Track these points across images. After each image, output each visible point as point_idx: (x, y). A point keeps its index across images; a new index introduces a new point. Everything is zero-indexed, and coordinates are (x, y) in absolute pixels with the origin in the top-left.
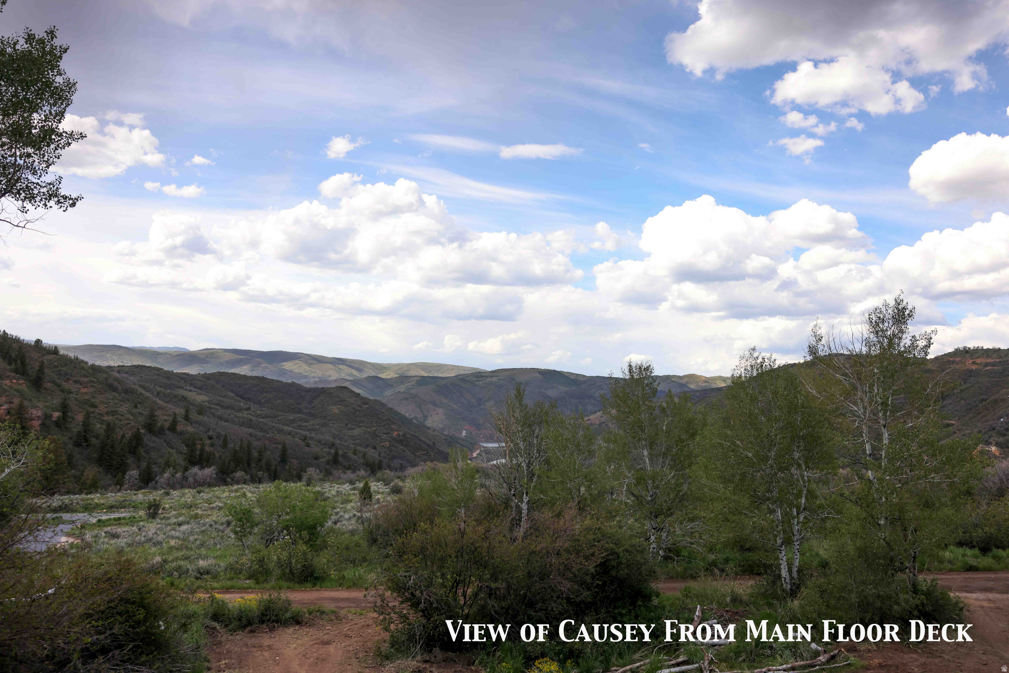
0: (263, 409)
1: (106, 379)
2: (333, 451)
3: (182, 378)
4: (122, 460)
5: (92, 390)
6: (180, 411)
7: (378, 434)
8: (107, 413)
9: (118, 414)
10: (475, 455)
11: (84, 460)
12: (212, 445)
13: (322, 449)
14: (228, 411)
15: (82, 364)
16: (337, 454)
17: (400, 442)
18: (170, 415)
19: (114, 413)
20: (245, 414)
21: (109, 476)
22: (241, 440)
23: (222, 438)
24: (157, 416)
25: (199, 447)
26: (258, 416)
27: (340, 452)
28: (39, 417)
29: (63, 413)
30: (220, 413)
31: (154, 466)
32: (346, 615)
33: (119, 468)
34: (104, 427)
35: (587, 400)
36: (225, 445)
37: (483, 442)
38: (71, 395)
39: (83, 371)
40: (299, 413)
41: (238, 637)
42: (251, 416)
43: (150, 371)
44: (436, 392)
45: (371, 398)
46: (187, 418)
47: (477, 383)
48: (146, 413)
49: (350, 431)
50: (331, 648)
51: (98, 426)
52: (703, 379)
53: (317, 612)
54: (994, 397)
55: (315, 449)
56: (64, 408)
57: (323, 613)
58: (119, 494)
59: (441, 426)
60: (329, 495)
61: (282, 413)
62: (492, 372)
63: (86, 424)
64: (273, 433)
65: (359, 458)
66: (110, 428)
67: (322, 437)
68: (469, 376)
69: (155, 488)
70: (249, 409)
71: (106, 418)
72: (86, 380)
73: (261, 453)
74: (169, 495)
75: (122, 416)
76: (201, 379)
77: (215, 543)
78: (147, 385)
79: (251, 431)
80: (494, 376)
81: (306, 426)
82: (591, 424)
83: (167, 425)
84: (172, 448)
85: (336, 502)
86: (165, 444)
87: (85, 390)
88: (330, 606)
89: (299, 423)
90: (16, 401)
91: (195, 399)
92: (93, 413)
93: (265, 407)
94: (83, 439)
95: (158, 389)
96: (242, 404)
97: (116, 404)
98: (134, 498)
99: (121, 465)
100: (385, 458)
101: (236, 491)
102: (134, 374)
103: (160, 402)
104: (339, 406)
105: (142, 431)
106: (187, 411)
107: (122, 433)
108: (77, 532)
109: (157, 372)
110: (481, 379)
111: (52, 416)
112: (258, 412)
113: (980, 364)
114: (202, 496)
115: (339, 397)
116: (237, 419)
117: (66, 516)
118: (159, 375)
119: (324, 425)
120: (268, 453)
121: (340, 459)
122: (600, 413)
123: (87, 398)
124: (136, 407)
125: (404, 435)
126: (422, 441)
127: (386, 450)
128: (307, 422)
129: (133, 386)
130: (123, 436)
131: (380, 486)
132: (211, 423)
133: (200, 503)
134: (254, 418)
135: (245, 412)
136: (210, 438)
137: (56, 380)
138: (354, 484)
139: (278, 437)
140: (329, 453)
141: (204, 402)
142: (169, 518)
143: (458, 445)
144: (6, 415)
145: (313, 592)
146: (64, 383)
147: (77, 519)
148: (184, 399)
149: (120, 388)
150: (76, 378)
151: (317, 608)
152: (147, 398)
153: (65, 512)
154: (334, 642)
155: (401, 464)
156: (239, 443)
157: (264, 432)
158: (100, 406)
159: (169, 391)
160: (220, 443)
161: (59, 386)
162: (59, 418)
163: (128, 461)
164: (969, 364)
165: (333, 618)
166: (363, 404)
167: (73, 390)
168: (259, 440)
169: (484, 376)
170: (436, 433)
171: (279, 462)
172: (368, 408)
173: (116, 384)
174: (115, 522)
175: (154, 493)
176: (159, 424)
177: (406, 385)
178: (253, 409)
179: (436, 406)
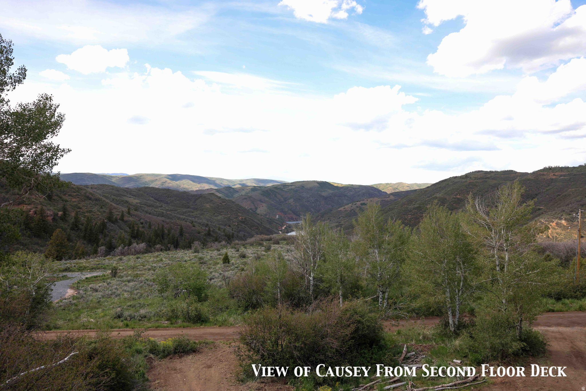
0: (169, 206)
1: (85, 193)
2: (207, 229)
3: (125, 191)
4: (96, 237)
5: (78, 199)
6: (125, 209)
7: (231, 218)
8: (87, 212)
9: (93, 212)
10: (283, 228)
11: (76, 237)
12: (143, 227)
13: (201, 228)
14: (151, 208)
15: (72, 185)
16: (209, 230)
17: (243, 222)
18: (120, 212)
19: (90, 212)
20: (159, 210)
21: (90, 245)
22: (159, 224)
23: (148, 224)
24: (113, 212)
25: (136, 228)
26: (167, 210)
27: (211, 229)
28: (51, 215)
29: (64, 212)
30: (146, 210)
31: (113, 239)
32: (219, 344)
33: (94, 241)
34: (86, 219)
35: (343, 198)
36: (150, 227)
37: (287, 221)
38: (68, 202)
39: (73, 190)
40: (188, 208)
41: (164, 362)
42: (163, 211)
43: (108, 187)
44: (262, 194)
45: (227, 199)
46: (129, 213)
47: (284, 189)
48: (107, 211)
49: (216, 217)
50: (212, 370)
51: (83, 218)
52: (407, 185)
53: (204, 343)
54: (564, 194)
55: (198, 228)
56: (64, 210)
57: (207, 343)
58: (96, 259)
59: (265, 213)
60: (207, 259)
61: (180, 208)
62: (292, 183)
63: (76, 218)
64: (175, 219)
65: (221, 232)
66: (89, 220)
67: (201, 221)
68: (279, 186)
69: (114, 255)
70: (162, 206)
71: (86, 214)
72: (75, 194)
73: (169, 231)
74: (122, 260)
75: (95, 213)
76: (135, 191)
77: (148, 295)
78: (107, 195)
79: (163, 218)
80: (293, 186)
81: (193, 215)
82: (346, 210)
83: (119, 217)
84: (122, 229)
85: (210, 264)
86: (118, 227)
87: (74, 200)
88: (210, 339)
89: (189, 214)
90: (39, 207)
91: (133, 202)
92: (80, 212)
93: (170, 205)
94: (75, 226)
95: (113, 197)
96: (158, 204)
97: (91, 207)
98: (104, 262)
99: (95, 239)
100: (235, 231)
101: (157, 257)
102: (100, 189)
103: (114, 205)
104: (210, 204)
105: (106, 221)
106: (129, 209)
107: (95, 222)
108: (76, 286)
109: (112, 188)
110: (286, 187)
111: (58, 214)
112: (167, 208)
113: (558, 175)
114: (139, 261)
115: (209, 199)
116: (156, 212)
117: (69, 274)
118: (113, 189)
119: (202, 214)
120: (173, 231)
121: (211, 233)
122: (350, 205)
123: (76, 204)
124: (102, 208)
125: (245, 219)
126: (254, 221)
127: (235, 227)
128: (193, 213)
129: (99, 196)
130: (96, 224)
131: (233, 252)
132: (142, 215)
133: (138, 266)
134: (164, 212)
135: (160, 208)
136: (142, 223)
137: (59, 194)
138: (219, 251)
139: (178, 222)
140: (205, 230)
141: (137, 203)
142: (122, 277)
143: (274, 223)
144: (34, 214)
145: (201, 329)
146: (63, 196)
147: (75, 276)
148: (127, 202)
149: (93, 198)
150: (69, 193)
151: (203, 341)
152: (107, 203)
153: (68, 272)
154: (214, 366)
155: (244, 235)
156: (157, 226)
157: (170, 219)
158: (83, 208)
159: (119, 198)
160: (147, 226)
161: (61, 198)
162: (62, 215)
163: (99, 237)
164: (551, 176)
165: (212, 347)
166: (223, 202)
167: (68, 200)
168: (168, 224)
169: (287, 186)
170: (262, 217)
171: (179, 235)
172: (225, 205)
173: (90, 196)
174: (95, 279)
175: (114, 258)
176: (114, 217)
177: (245, 191)
178: (164, 207)
179: (262, 202)
